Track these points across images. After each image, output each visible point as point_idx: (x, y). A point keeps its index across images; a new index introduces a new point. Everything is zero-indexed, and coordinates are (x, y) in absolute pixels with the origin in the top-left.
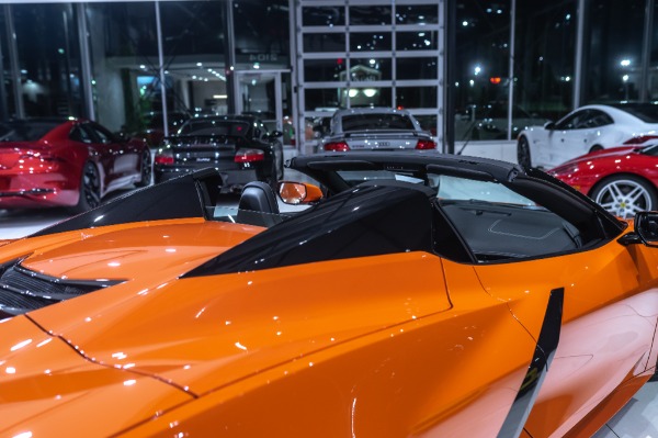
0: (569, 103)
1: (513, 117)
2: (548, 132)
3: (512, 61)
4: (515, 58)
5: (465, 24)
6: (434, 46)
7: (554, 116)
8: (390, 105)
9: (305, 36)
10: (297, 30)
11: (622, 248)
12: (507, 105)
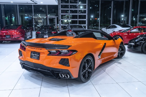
0: (110, 24)
1: (100, 26)
2: (106, 29)
3: (100, 16)
4: (100, 15)
5: (91, 8)
6: (85, 13)
7: (107, 26)
8: (77, 24)
9: (61, 10)
10: (60, 9)
11: (113, 41)
12: (99, 24)
